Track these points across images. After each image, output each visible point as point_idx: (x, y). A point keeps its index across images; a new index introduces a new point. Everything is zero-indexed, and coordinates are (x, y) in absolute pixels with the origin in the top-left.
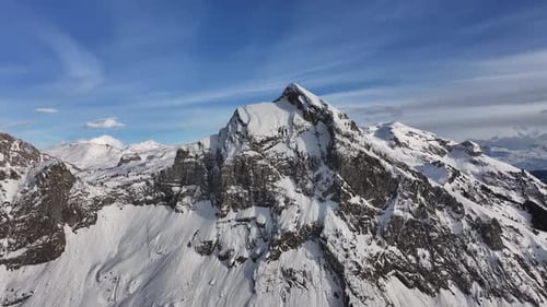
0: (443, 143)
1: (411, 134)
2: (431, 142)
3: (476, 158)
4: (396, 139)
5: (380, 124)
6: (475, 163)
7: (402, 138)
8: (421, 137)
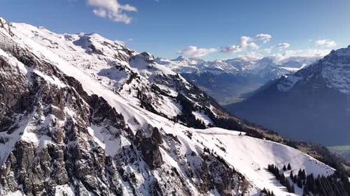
0: (129, 53)
1: (105, 44)
2: (120, 51)
3: (150, 65)
4: (93, 47)
5: (82, 34)
6: (149, 68)
7: (98, 46)
8: (113, 46)
